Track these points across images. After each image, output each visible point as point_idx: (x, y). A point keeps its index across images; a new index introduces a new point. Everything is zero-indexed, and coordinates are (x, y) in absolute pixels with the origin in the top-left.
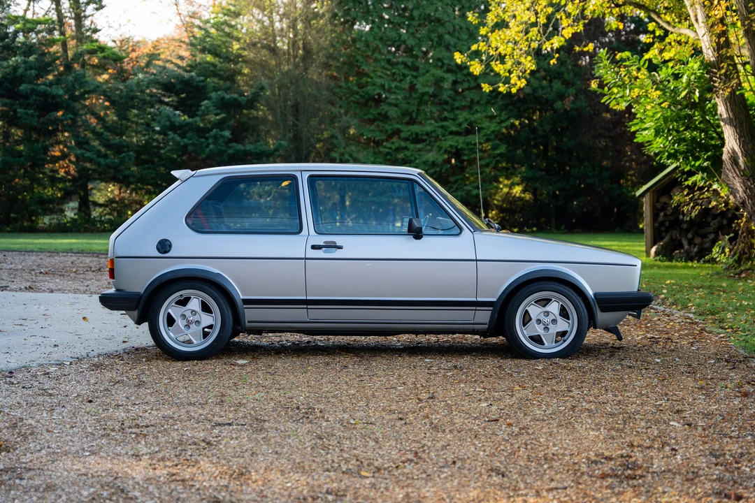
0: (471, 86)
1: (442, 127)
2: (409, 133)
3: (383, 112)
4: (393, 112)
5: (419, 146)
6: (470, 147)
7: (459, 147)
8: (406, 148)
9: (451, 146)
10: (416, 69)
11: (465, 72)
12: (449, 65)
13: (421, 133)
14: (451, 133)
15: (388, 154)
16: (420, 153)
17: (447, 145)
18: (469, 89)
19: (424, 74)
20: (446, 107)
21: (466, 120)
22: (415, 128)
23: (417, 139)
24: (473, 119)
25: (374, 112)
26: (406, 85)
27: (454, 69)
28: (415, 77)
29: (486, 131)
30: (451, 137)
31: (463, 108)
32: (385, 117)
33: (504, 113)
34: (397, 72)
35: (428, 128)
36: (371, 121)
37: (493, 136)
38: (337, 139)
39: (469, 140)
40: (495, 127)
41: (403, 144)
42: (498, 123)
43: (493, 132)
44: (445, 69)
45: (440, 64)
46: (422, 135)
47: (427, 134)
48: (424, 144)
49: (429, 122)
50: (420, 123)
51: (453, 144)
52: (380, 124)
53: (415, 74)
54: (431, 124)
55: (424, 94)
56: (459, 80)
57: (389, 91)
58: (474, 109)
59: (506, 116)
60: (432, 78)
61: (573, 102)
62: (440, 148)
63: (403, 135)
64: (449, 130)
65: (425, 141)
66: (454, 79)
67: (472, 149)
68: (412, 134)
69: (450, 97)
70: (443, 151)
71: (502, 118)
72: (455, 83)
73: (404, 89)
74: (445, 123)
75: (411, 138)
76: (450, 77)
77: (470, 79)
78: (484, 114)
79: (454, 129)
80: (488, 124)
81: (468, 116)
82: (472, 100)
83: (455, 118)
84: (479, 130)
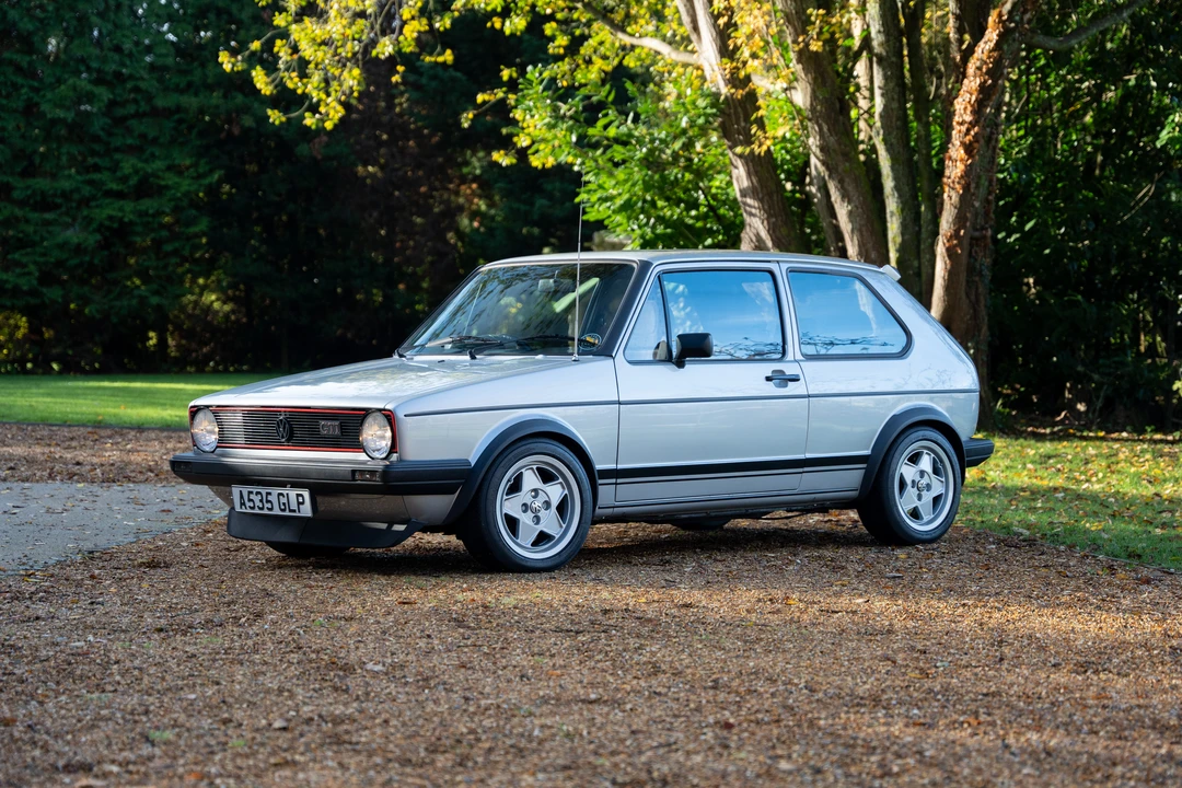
0: (141, 110)
1: (91, 183)
2: (29, 192)
5: (48, 216)
6: (145, 219)
7: (126, 220)
8: (24, 220)
9: (111, 218)
11: (129, 85)
12: (99, 71)
13: (51, 192)
14: (109, 194)
16: (51, 228)
17: (104, 216)
18: (137, 115)
19: (52, 87)
20: (97, 147)
21: (136, 172)
22: (41, 183)
23: (43, 203)
24: (150, 170)
26: (20, 104)
27: (109, 78)
28: (36, 90)
29: (173, 191)
30: (107, 201)
31: (130, 150)
33: (203, 161)
35: (66, 185)
37: (185, 203)
39: (143, 208)
40: (189, 185)
42: (193, 178)
43: (187, 194)
46: (55, 195)
47: (65, 195)
48: (58, 212)
49: (66, 172)
51: (114, 213)
54: (70, 176)
55: (54, 122)
56: (118, 99)
58: (148, 152)
59: (207, 168)
60: (71, 94)
61: (327, 145)
62: (89, 220)
63: (16, 194)
64: (104, 188)
65: (57, 207)
66: (111, 97)
67: (148, 223)
68: (33, 194)
69: (103, 129)
70: (94, 225)
71: (201, 170)
72: (112, 104)
73: (15, 111)
74: (96, 176)
75: (32, 201)
76: (104, 94)
77: (139, 97)
78: (167, 163)
79: (114, 186)
80: (177, 180)
81: (140, 165)
82: (143, 136)
83: (115, 168)
84: (161, 190)
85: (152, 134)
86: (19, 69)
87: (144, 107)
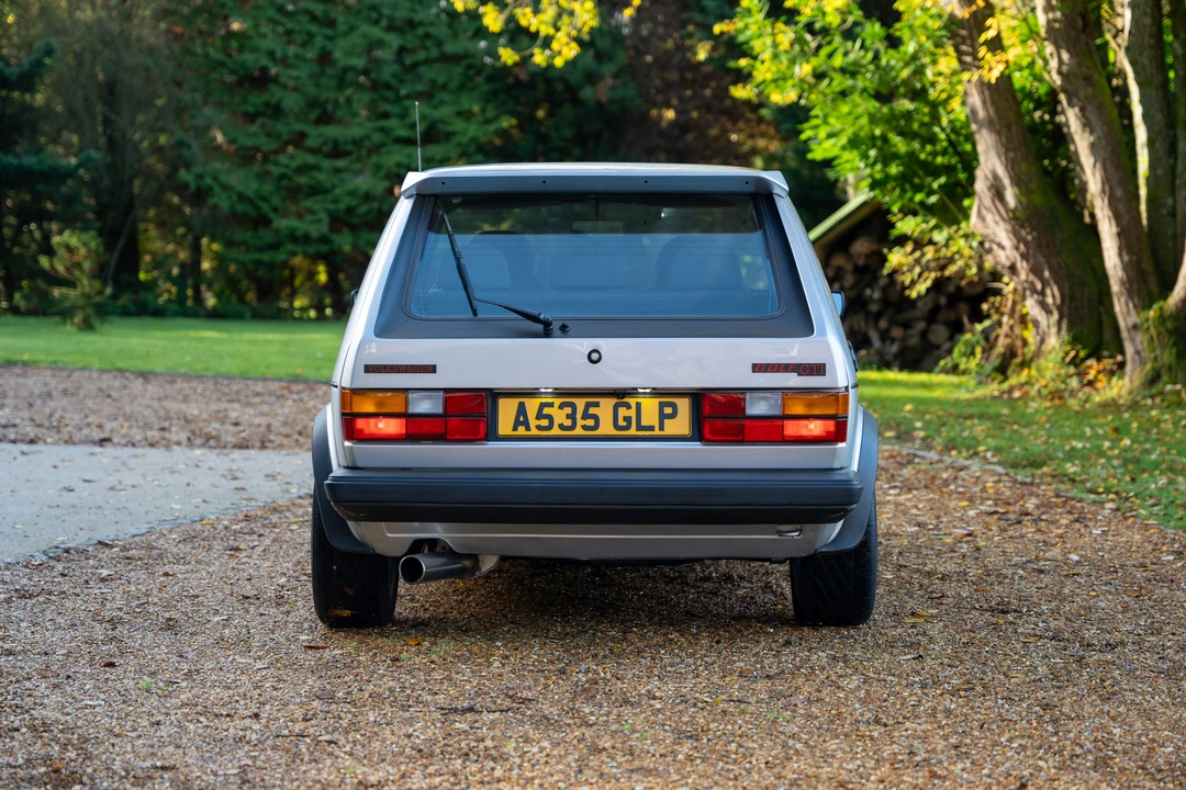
0: (431, 56)
1: (382, 130)
2: (321, 140)
3: (274, 100)
4: (291, 102)
5: (341, 163)
8: (316, 167)
10: (331, 23)
11: (420, 31)
12: (391, 18)
13: (342, 140)
14: (398, 140)
15: (283, 177)
16: (344, 175)
18: (428, 62)
19: (346, 34)
20: (389, 94)
21: (424, 119)
22: (332, 131)
23: (337, 152)
24: (437, 116)
25: (256, 99)
26: (311, 54)
27: (400, 24)
28: (330, 38)
29: (460, 137)
31: (418, 96)
32: (276, 111)
33: (491, 107)
34: (297, 28)
35: (356, 132)
36: (250, 118)
37: (472, 148)
38: (189, 147)
39: (430, 154)
40: (476, 131)
41: (311, 159)
42: (480, 123)
43: (473, 140)
44: (384, 22)
45: (374, 15)
46: (346, 143)
47: (357, 143)
48: (349, 159)
50: (340, 122)
52: (269, 122)
53: (330, 32)
55: (346, 70)
56: (409, 45)
57: (284, 62)
58: (437, 98)
59: (495, 114)
61: (613, 88)
62: (378, 167)
63: (310, 142)
64: (394, 135)
65: (347, 154)
66: (401, 43)
68: (325, 143)
69: (393, 76)
70: (383, 172)
71: (488, 116)
72: (402, 50)
73: (310, 60)
74: (385, 123)
75: (324, 149)
76: (394, 40)
77: (429, 43)
78: (457, 108)
79: (403, 133)
80: (464, 125)
81: (428, 111)
82: (433, 82)
83: (403, 116)
84: (449, 136)
85: (441, 80)
86: (314, 18)
87: (434, 53)
